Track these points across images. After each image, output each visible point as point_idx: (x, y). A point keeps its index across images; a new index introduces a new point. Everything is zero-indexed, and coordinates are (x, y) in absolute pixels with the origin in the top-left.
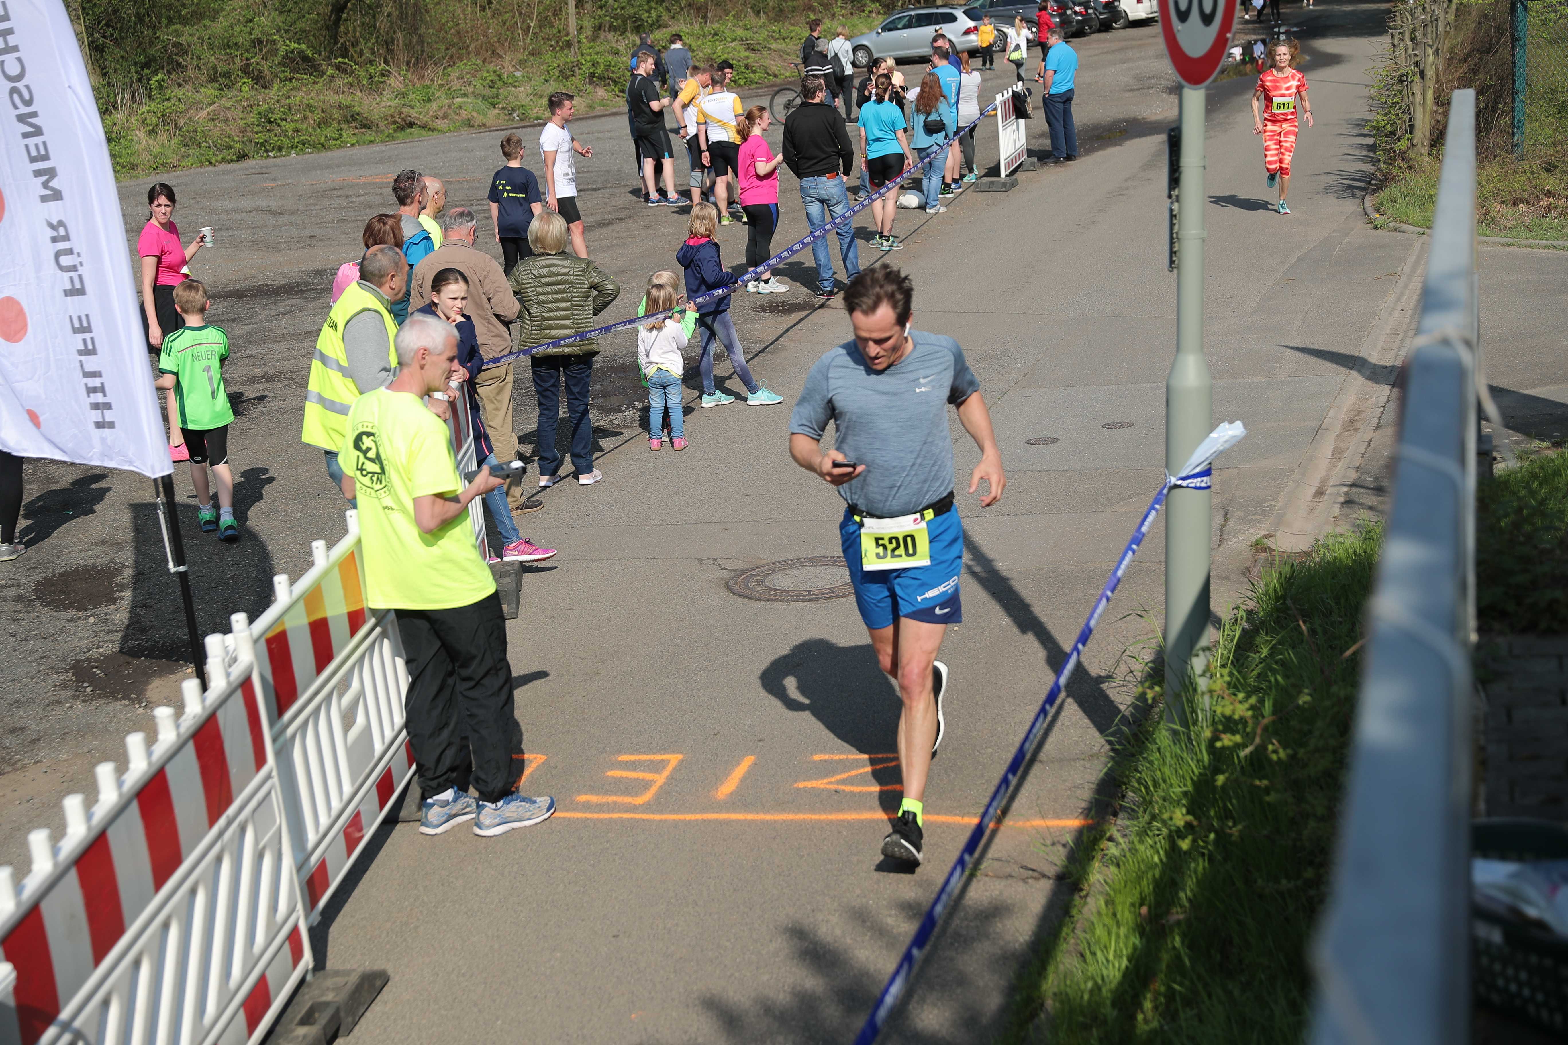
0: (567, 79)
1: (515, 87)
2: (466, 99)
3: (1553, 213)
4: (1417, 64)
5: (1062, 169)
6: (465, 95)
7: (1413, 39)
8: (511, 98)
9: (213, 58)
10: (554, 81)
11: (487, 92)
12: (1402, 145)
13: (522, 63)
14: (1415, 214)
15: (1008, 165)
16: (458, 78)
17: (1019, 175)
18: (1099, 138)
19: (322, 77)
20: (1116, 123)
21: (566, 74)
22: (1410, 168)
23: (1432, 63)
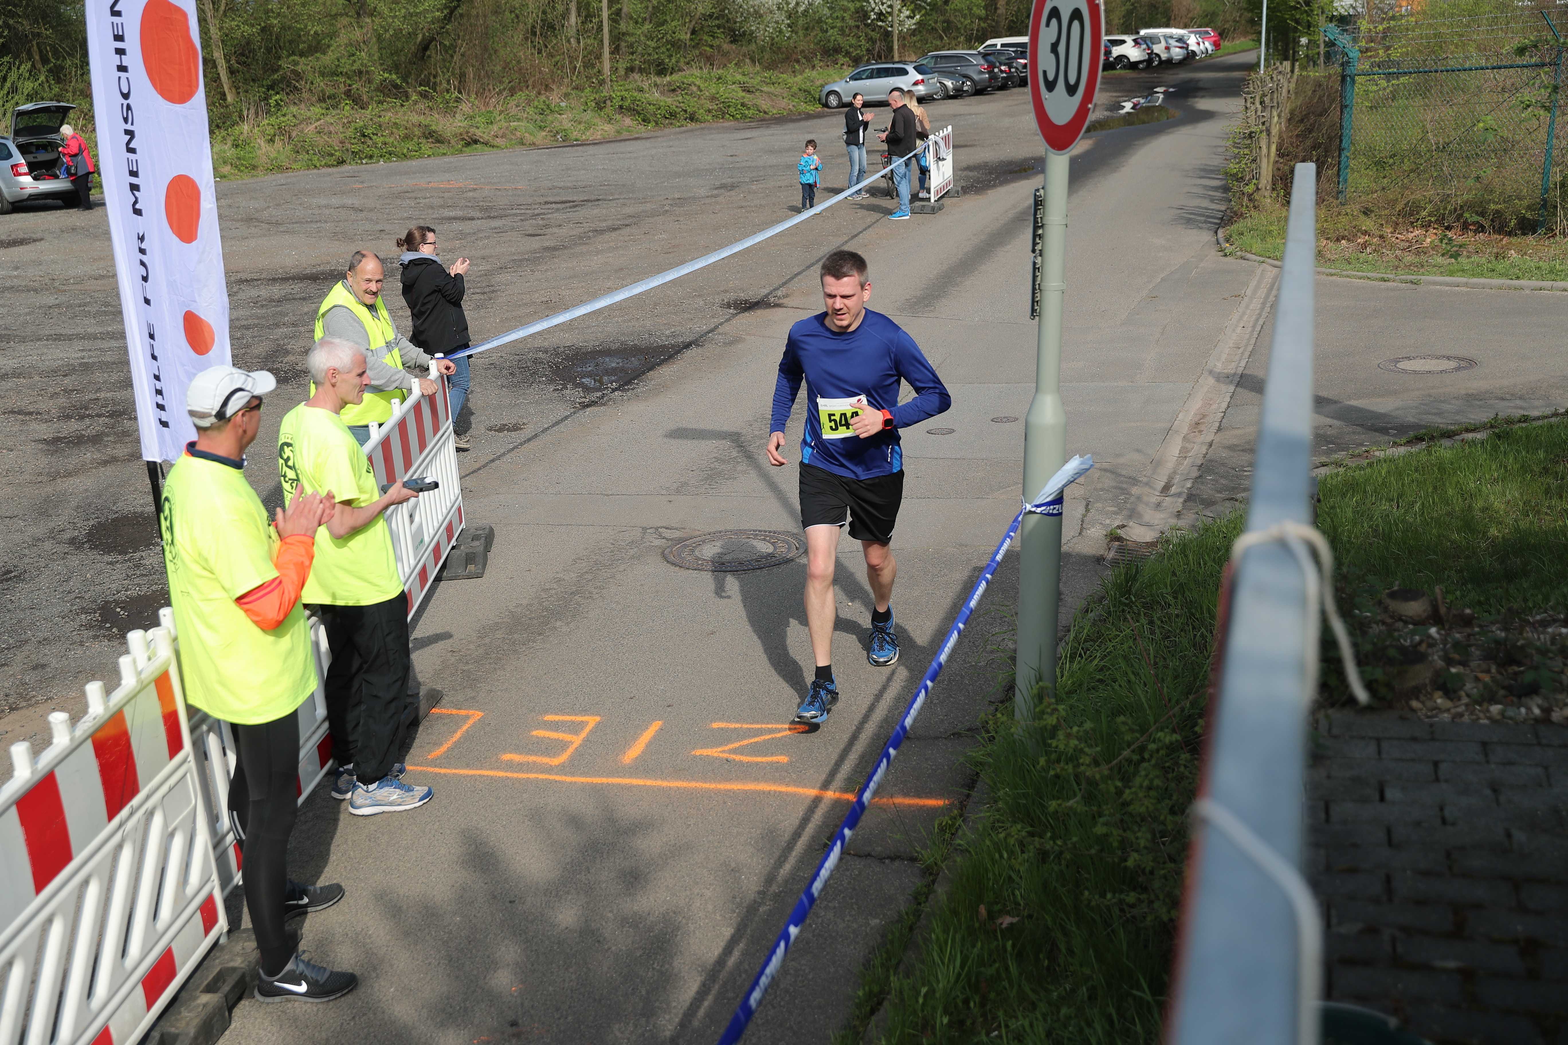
0: (601, 109)
1: (560, 114)
2: (520, 123)
3: (1368, 248)
4: (1263, 123)
5: (979, 197)
6: (519, 120)
7: (1261, 103)
8: (556, 124)
9: (322, 84)
10: (592, 110)
11: (538, 118)
12: (1250, 189)
13: (567, 96)
16: (517, 106)
17: (946, 201)
18: (1011, 172)
19: (408, 101)
20: (1026, 160)
21: (600, 106)
22: (1255, 207)
23: (1277, 124)
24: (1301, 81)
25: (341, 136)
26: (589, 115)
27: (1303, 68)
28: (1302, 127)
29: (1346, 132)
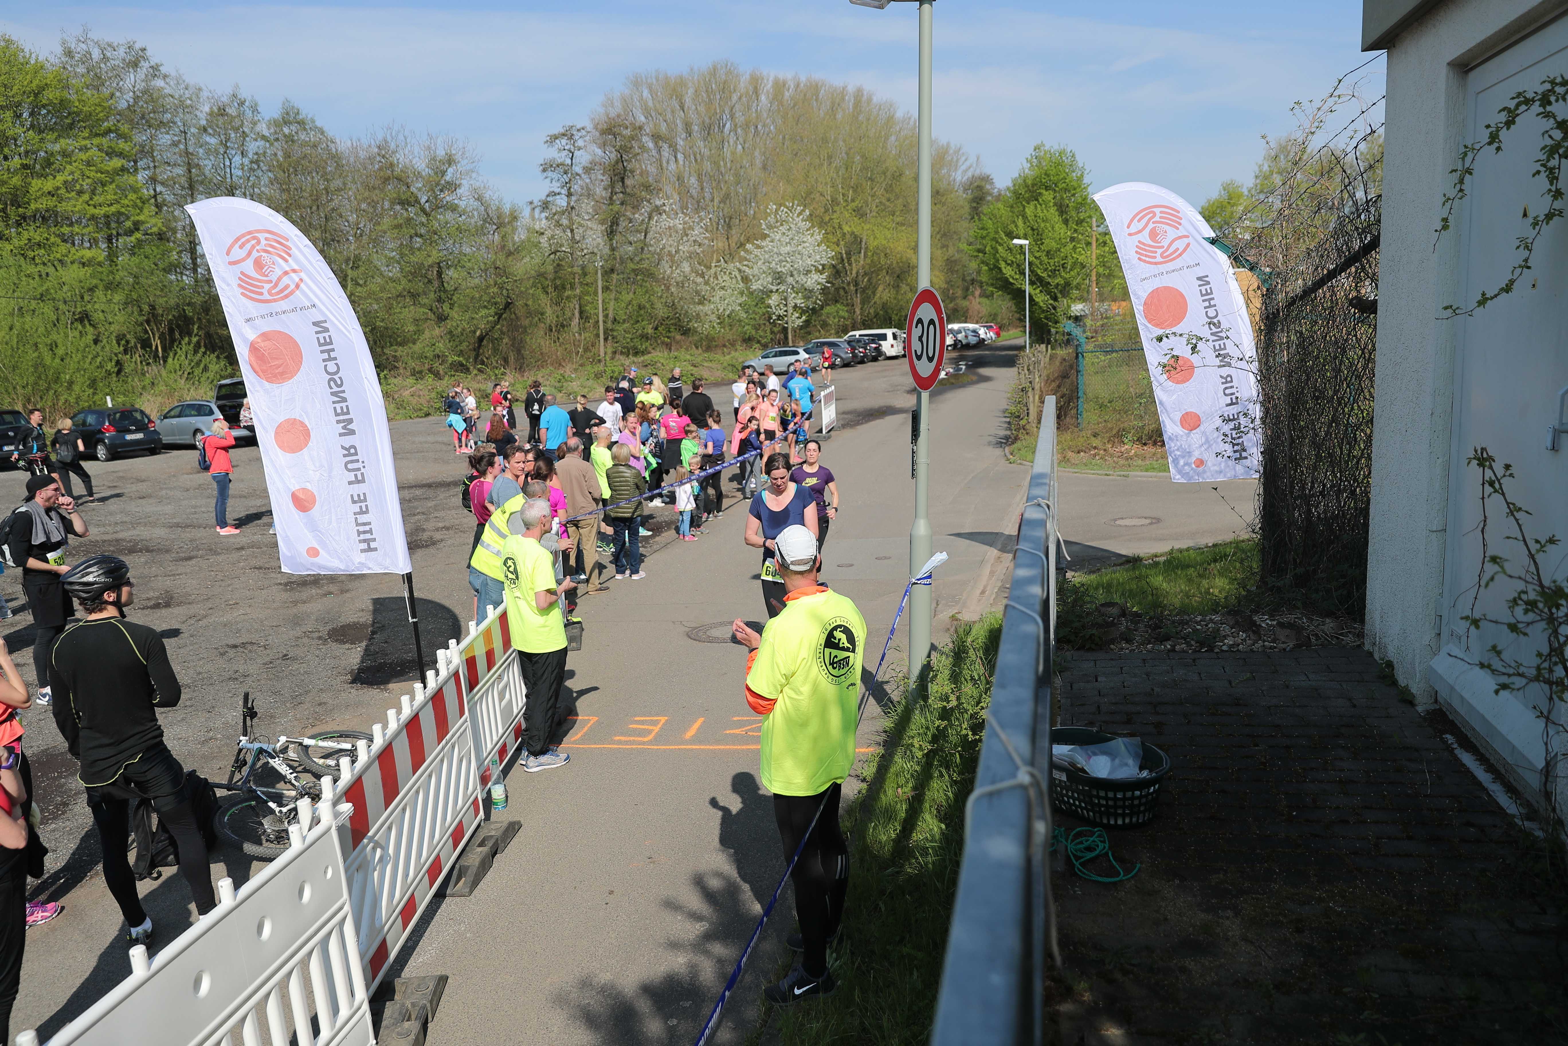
0: (598, 378)
3: (1097, 457)
4: (1030, 382)
5: (853, 430)
7: (1028, 370)
9: (413, 364)
11: (558, 385)
12: (1022, 422)
13: (576, 370)
14: (1029, 458)
15: (826, 428)
19: (470, 375)
20: (879, 408)
21: (598, 376)
22: (1027, 433)
23: (1038, 382)
24: (1052, 357)
25: (428, 398)
26: (590, 383)
27: (1052, 349)
28: (1054, 385)
29: (1080, 387)
